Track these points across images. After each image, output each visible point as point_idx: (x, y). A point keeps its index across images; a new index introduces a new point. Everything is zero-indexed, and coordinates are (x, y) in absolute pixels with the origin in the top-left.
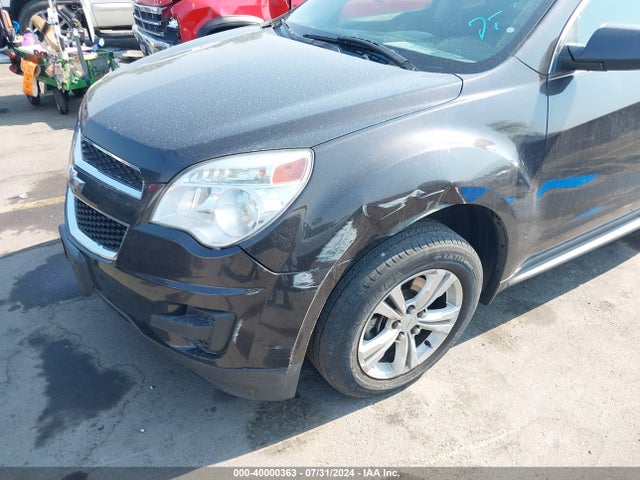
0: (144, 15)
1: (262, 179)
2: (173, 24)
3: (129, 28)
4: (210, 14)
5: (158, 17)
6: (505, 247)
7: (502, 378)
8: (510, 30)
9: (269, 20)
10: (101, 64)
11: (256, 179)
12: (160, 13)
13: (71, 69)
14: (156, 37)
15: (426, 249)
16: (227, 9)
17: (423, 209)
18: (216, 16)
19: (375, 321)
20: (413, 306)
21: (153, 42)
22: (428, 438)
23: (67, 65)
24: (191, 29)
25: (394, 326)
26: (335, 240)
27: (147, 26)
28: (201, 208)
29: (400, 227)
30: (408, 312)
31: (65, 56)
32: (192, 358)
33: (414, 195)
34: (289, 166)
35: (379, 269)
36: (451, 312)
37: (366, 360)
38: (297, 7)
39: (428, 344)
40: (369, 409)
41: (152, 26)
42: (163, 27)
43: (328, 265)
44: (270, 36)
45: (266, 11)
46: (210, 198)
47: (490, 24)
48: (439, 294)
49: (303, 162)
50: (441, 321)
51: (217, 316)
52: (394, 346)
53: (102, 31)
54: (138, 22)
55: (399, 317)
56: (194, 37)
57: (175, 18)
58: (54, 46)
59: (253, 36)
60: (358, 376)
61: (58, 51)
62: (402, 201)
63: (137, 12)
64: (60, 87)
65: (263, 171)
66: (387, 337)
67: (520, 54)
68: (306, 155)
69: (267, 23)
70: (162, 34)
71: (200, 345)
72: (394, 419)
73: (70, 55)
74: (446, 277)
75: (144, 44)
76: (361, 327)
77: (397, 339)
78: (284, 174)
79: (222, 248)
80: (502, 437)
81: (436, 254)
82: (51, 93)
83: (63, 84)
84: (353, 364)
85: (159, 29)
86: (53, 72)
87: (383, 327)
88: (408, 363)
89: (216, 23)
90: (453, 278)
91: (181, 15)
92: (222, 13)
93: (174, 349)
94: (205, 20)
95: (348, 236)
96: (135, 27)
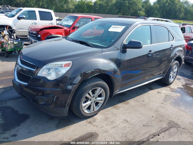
0: (31, 33)
1: (61, 66)
2: (39, 36)
3: (27, 36)
4: (49, 34)
5: (35, 34)
6: (114, 84)
7: (115, 114)
8: (113, 41)
9: (64, 36)
10: (19, 45)
11: (60, 66)
12: (36, 33)
13: (10, 46)
14: (34, 39)
15: (96, 83)
16: (54, 33)
17: (95, 74)
18: (51, 34)
19: (86, 99)
20: (94, 96)
21: (33, 40)
22: (97, 126)
23: (10, 45)
24: (44, 37)
25: (90, 100)
26: (76, 79)
27: (32, 36)
28: (48, 73)
29: (90, 77)
30: (93, 97)
31: (9, 43)
32: (44, 106)
33: (92, 70)
34: (67, 64)
35: (86, 86)
36: (103, 98)
37: (84, 108)
38: (71, 33)
39: (98, 106)
40: (85, 121)
41: (33, 36)
42: (37, 36)
43: (75, 84)
44: (64, 40)
45: (64, 34)
46: (50, 71)
47: (109, 39)
48: (100, 93)
49: (70, 63)
50: (101, 100)
51: (51, 95)
52: (90, 105)
53: (18, 37)
54: (29, 35)
55: (91, 98)
56: (45, 39)
57: (40, 34)
58: (6, 40)
59: (60, 40)
60: (82, 112)
61: (7, 41)
62: (90, 72)
63: (29, 32)
64: (7, 50)
65: (62, 65)
66: (89, 103)
67: (115, 45)
68: (71, 62)
69: (63, 37)
70: (36, 38)
71: (46, 103)
72: (90, 123)
73: (10, 42)
74: (101, 90)
75: (31, 40)
76: (83, 99)
77: (91, 103)
78: (66, 65)
79: (52, 80)
80: (114, 125)
81: (98, 84)
82: (4, 52)
83: (8, 50)
84: (81, 108)
85: (35, 37)
86: (6, 46)
87: (88, 101)
88: (93, 110)
89: (51, 36)
90: (102, 90)
91: (42, 34)
92: (52, 34)
93: (40, 104)
94: (48, 35)
95: (79, 78)
96: (28, 36)
